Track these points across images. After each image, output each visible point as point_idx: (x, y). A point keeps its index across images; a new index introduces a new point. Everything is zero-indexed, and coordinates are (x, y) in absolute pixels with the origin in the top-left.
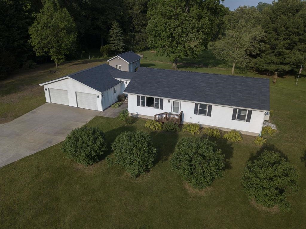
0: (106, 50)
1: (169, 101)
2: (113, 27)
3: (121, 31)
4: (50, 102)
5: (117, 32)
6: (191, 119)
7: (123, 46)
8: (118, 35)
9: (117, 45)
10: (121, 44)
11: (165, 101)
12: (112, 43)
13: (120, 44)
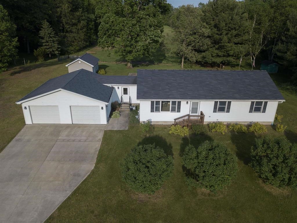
0: (42, 53)
1: (187, 103)
2: (44, 27)
3: (54, 31)
4: (31, 123)
5: (49, 32)
6: (210, 118)
7: (58, 48)
8: (51, 36)
9: (51, 47)
10: (56, 45)
11: (183, 103)
12: (46, 45)
13: (54, 46)
